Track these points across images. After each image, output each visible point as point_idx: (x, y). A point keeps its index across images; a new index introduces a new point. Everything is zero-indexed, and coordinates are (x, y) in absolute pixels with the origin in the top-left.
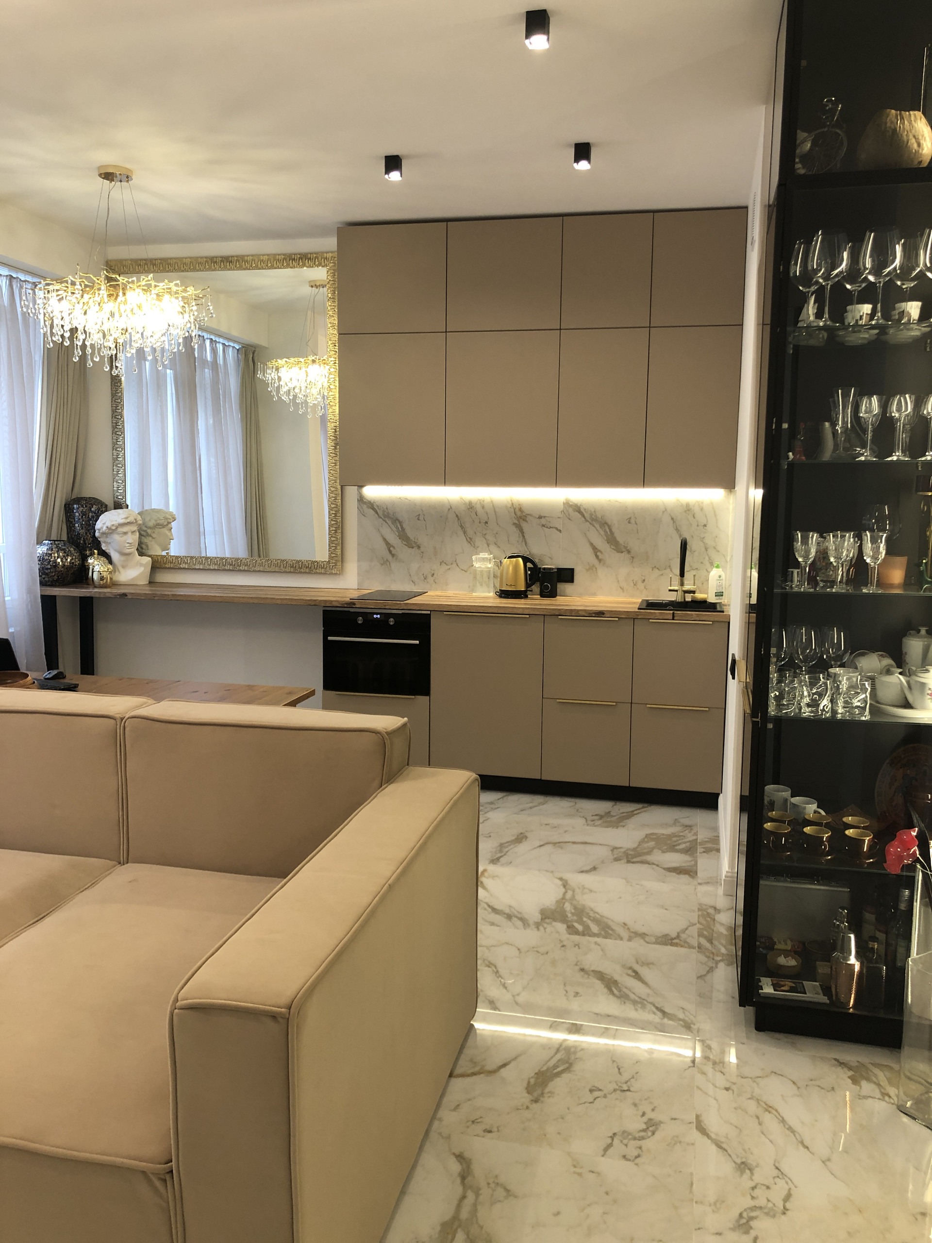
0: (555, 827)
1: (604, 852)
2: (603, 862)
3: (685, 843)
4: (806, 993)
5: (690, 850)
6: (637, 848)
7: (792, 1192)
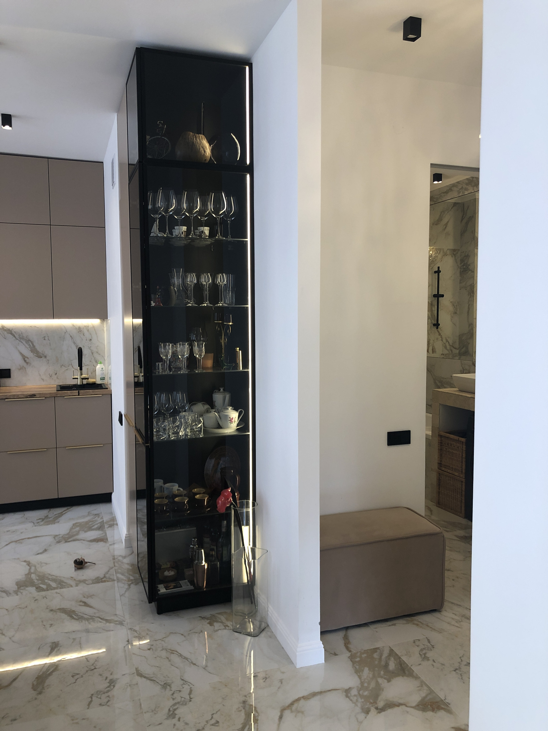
0: (14, 532)
1: (49, 540)
2: (50, 545)
3: (97, 524)
4: (182, 587)
5: (101, 528)
6: (69, 532)
7: (192, 689)
